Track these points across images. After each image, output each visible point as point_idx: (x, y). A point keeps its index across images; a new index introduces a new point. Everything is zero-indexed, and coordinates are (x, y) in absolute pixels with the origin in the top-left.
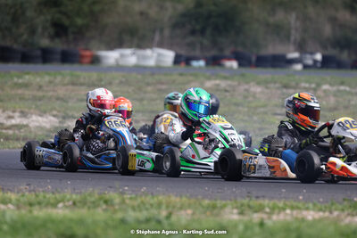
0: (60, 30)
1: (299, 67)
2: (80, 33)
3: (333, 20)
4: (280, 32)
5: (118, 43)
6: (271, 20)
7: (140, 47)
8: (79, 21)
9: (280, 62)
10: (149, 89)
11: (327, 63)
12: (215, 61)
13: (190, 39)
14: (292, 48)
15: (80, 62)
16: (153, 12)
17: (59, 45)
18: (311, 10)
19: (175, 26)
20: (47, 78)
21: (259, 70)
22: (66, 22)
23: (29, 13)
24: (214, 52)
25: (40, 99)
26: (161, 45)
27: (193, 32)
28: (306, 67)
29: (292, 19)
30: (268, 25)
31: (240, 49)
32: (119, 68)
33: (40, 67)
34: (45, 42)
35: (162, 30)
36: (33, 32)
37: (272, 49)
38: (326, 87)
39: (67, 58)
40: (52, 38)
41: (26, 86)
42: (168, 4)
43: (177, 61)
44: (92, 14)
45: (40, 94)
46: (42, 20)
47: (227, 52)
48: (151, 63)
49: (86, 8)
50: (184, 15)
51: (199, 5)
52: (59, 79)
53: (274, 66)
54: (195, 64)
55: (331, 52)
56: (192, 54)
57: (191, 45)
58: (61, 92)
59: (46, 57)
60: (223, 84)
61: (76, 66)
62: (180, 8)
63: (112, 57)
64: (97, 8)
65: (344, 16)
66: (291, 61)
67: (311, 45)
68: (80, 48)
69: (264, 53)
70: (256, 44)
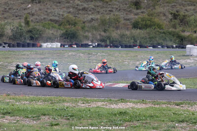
0: (32, 38)
2: (37, 39)
3: (100, 35)
4: (87, 38)
5: (47, 42)
7: (52, 42)
8: (37, 36)
9: (87, 46)
10: (55, 55)
11: (99, 46)
12: (71, 46)
13: (64, 40)
14: (90, 42)
15: (37, 47)
16: (55, 33)
17: (32, 42)
18: (94, 32)
19: (61, 37)
20: (29, 52)
21: (82, 48)
22: (33, 36)
23: (24, 34)
24: (70, 43)
26: (57, 42)
27: (65, 38)
28: (93, 47)
29: (90, 35)
30: (84, 36)
31: (77, 42)
32: (47, 48)
33: (27, 48)
34: (28, 41)
35: (57, 38)
36: (25, 39)
37: (85, 42)
38: (99, 54)
39: (34, 45)
40: (30, 40)
41: (24, 55)
42: (59, 31)
43: (61, 46)
46: (28, 36)
47: (74, 43)
48: (55, 47)
49: (38, 32)
50: (63, 34)
51: (67, 31)
52: (32, 52)
53: (85, 47)
54: (66, 46)
55: (100, 43)
56: (65, 44)
57: (65, 41)
58: (33, 57)
59: (28, 45)
60: (74, 53)
62: (62, 32)
63: (45, 45)
64: (41, 33)
65: (103, 33)
66: (90, 45)
67: (94, 41)
68: (37, 43)
69: (82, 43)
70: (81, 41)
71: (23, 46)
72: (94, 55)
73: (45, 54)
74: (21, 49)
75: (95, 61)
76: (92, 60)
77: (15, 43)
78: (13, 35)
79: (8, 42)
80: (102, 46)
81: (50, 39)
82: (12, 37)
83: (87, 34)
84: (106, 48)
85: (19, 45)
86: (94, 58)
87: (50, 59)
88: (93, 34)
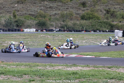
0: (17, 26)
1: (55, 31)
2: (21, 26)
3: (60, 23)
4: (52, 25)
5: (27, 28)
6: (51, 24)
7: (30, 28)
8: (20, 24)
9: (52, 30)
10: (32, 36)
11: (60, 30)
12: (42, 31)
15: (21, 31)
16: (32, 23)
17: (17, 28)
19: (36, 25)
20: (16, 35)
24: (42, 29)
25: (15, 39)
26: (33, 28)
27: (38, 26)
29: (54, 23)
32: (27, 32)
33: (14, 32)
34: (15, 28)
35: (34, 26)
36: (13, 26)
37: (51, 28)
38: (60, 36)
39: (19, 30)
40: (16, 27)
41: (13, 36)
42: (35, 21)
43: (36, 31)
44: (23, 23)
45: (15, 38)
46: (15, 24)
47: (44, 29)
48: (32, 31)
49: (21, 22)
50: (37, 23)
51: (39, 21)
52: (18, 35)
53: (51, 31)
54: (39, 31)
56: (38, 29)
58: (18, 37)
59: (15, 30)
60: (44, 35)
61: (20, 32)
62: (36, 22)
63: (26, 30)
65: (62, 23)
66: (54, 30)
67: (57, 27)
68: (21, 29)
69: (49, 29)
70: (48, 27)
71: (12, 31)
72: (57, 37)
73: (26, 36)
74: (11, 32)
75: (57, 40)
76: (56, 40)
77: (7, 29)
78: (6, 24)
79: (2, 28)
80: (62, 31)
81: (29, 27)
82: (5, 25)
83: (52, 23)
84: (64, 32)
85: (9, 30)
86: (56, 38)
87: (29, 39)
88: (56, 23)
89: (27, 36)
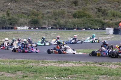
0: (11, 24)
2: (14, 24)
3: (53, 21)
4: (45, 23)
5: (20, 26)
6: (43, 22)
7: (23, 26)
8: (14, 22)
9: (45, 28)
10: (25, 34)
11: (52, 28)
12: (35, 28)
16: (25, 21)
17: (11, 26)
19: (29, 23)
22: (12, 23)
23: (6, 21)
24: (35, 27)
26: (27, 26)
27: (31, 24)
28: (49, 29)
29: (47, 21)
31: (39, 26)
32: (20, 30)
33: (8, 30)
34: (9, 26)
35: (27, 24)
36: (7, 24)
37: (43, 26)
38: (52, 33)
39: (12, 28)
41: (6, 34)
42: (28, 19)
43: (29, 29)
44: (16, 21)
45: (9, 35)
46: (8, 22)
47: (37, 27)
48: (25, 29)
51: (32, 20)
52: (11, 33)
54: (32, 29)
55: (53, 26)
56: (31, 27)
58: (12, 35)
59: (9, 28)
60: (37, 33)
61: (14, 30)
62: (29, 20)
63: (19, 28)
64: (16, 20)
65: (55, 21)
66: (47, 28)
67: (49, 25)
68: (14, 27)
69: (42, 27)
70: (41, 25)
71: (6, 29)
72: (49, 34)
74: (4, 30)
75: (50, 38)
80: (54, 29)
83: (45, 21)
84: (56, 30)
85: (3, 28)
86: (49, 36)
87: (22, 37)
88: (49, 21)
89: (20, 34)
